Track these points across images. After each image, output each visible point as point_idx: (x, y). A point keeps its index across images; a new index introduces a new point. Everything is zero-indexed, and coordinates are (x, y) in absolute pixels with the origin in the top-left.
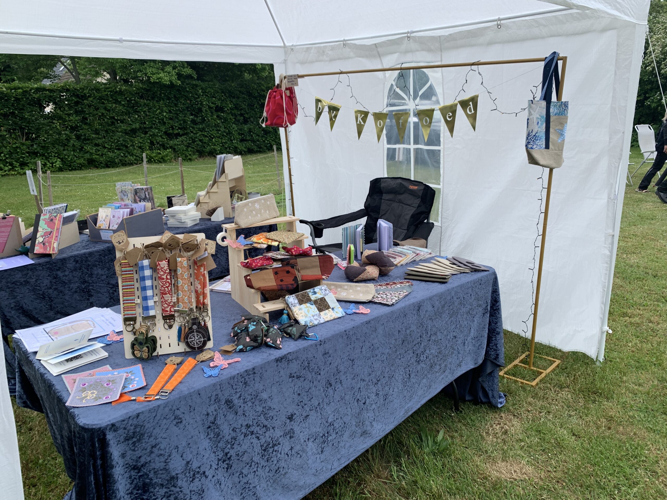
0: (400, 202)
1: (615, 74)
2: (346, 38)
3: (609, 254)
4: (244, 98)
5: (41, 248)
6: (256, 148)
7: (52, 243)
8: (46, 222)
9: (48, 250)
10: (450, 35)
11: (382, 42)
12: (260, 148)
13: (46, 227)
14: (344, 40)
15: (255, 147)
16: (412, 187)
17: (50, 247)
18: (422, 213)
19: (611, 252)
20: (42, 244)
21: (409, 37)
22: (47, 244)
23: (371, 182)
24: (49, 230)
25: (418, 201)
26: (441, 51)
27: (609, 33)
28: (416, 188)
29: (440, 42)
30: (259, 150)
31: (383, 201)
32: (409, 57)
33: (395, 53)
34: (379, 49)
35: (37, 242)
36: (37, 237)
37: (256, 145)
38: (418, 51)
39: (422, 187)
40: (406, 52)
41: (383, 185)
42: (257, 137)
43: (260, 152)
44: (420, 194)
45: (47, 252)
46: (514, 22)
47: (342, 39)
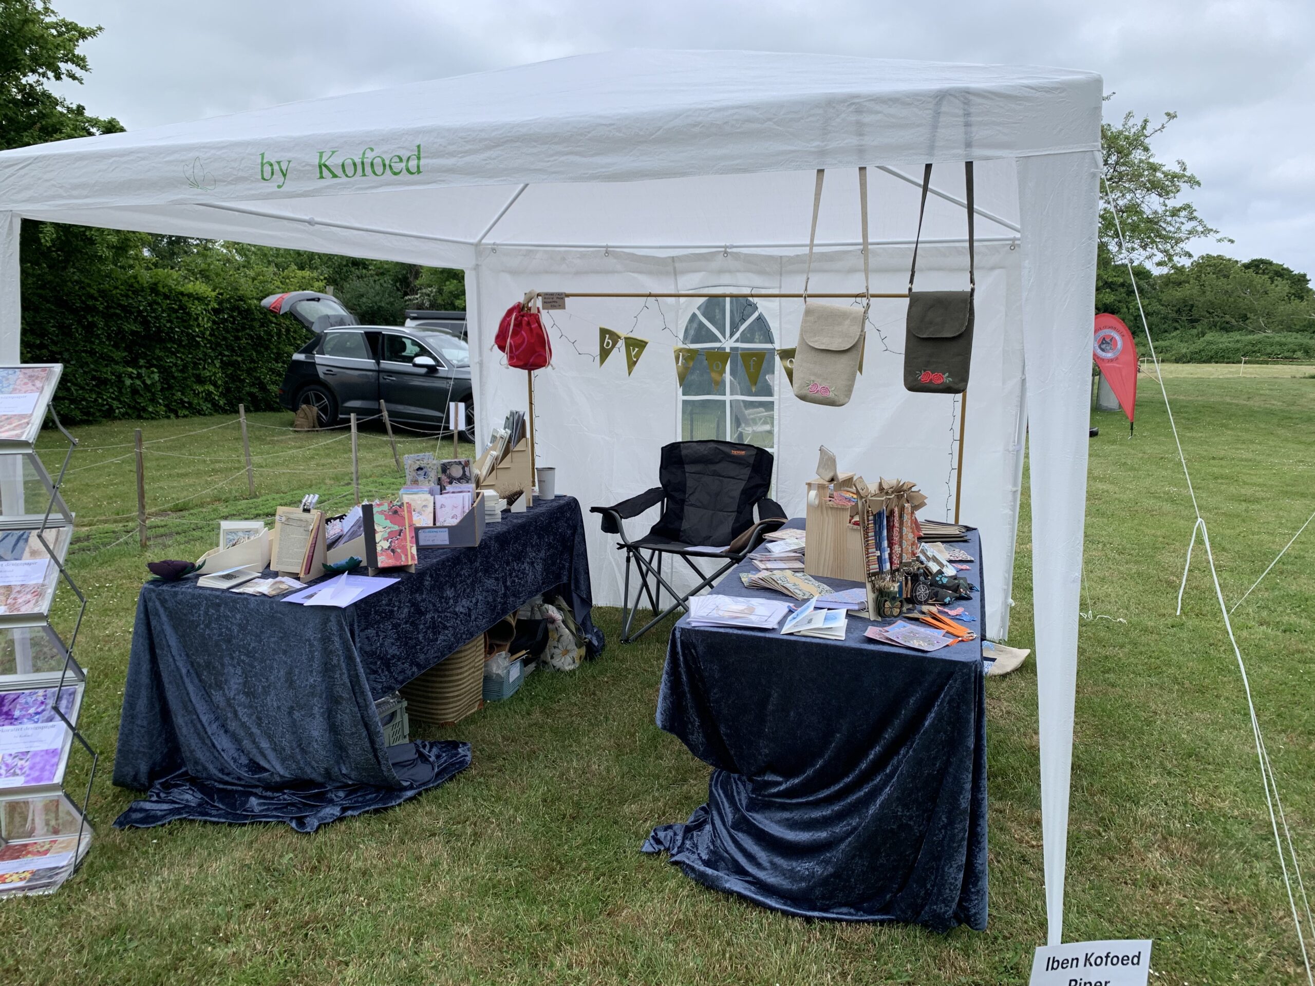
0: (715, 474)
1: (1006, 315)
2: (610, 244)
3: (1011, 513)
4: (50, 310)
5: (389, 557)
6: (78, 415)
7: (408, 548)
8: (386, 516)
9: (403, 559)
10: (797, 256)
11: (685, 255)
12: (88, 414)
13: (388, 523)
14: (607, 247)
15: (78, 413)
16: (735, 453)
17: (406, 555)
18: (758, 486)
19: (1014, 510)
20: (389, 551)
21: (726, 252)
22: (399, 551)
23: (663, 449)
24: (396, 528)
25: (747, 472)
26: (781, 275)
27: (997, 272)
28: (743, 453)
29: (781, 263)
30: (85, 417)
31: (687, 475)
32: (726, 279)
33: (699, 271)
34: (677, 265)
35: (379, 549)
36: (377, 540)
37: (79, 409)
38: (738, 271)
39: (754, 452)
40: (721, 271)
41: (684, 452)
42: (80, 392)
43: (88, 423)
44: (752, 461)
45: (403, 563)
46: (883, 249)
47: (604, 244)
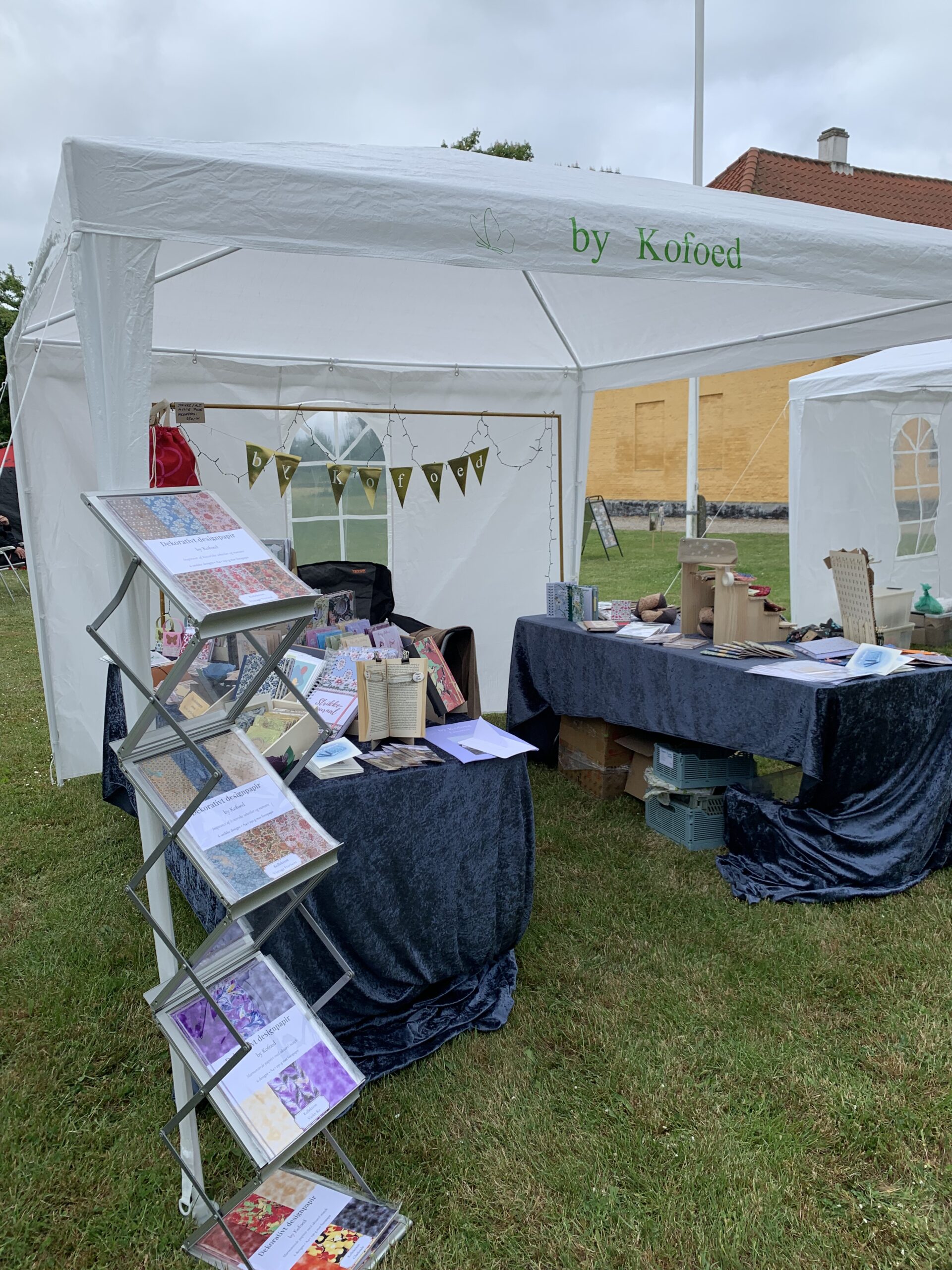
10: (405, 373)
11: (292, 367)
18: (384, 602)
21: (331, 365)
22: (451, 691)
25: (370, 590)
26: (391, 392)
28: (363, 571)
29: (391, 379)
32: (332, 394)
33: (302, 385)
34: (283, 376)
38: (344, 387)
39: (374, 569)
40: (327, 386)
